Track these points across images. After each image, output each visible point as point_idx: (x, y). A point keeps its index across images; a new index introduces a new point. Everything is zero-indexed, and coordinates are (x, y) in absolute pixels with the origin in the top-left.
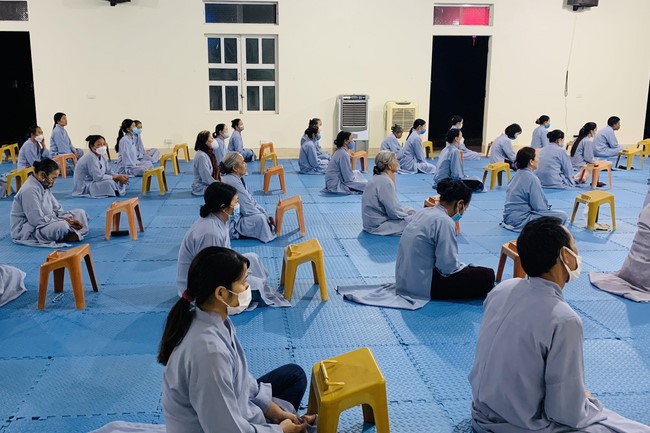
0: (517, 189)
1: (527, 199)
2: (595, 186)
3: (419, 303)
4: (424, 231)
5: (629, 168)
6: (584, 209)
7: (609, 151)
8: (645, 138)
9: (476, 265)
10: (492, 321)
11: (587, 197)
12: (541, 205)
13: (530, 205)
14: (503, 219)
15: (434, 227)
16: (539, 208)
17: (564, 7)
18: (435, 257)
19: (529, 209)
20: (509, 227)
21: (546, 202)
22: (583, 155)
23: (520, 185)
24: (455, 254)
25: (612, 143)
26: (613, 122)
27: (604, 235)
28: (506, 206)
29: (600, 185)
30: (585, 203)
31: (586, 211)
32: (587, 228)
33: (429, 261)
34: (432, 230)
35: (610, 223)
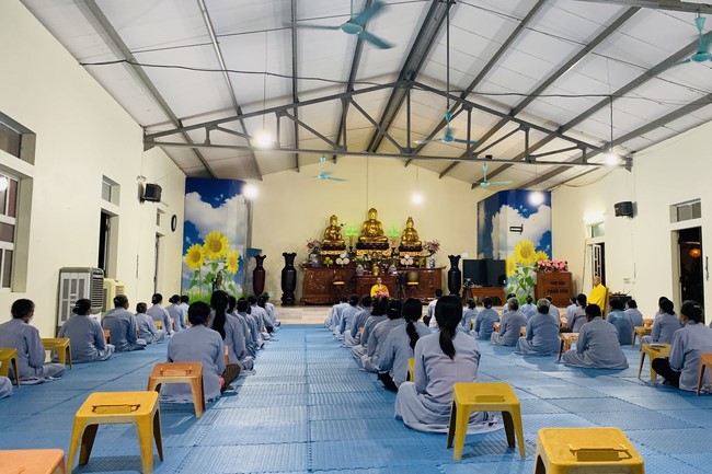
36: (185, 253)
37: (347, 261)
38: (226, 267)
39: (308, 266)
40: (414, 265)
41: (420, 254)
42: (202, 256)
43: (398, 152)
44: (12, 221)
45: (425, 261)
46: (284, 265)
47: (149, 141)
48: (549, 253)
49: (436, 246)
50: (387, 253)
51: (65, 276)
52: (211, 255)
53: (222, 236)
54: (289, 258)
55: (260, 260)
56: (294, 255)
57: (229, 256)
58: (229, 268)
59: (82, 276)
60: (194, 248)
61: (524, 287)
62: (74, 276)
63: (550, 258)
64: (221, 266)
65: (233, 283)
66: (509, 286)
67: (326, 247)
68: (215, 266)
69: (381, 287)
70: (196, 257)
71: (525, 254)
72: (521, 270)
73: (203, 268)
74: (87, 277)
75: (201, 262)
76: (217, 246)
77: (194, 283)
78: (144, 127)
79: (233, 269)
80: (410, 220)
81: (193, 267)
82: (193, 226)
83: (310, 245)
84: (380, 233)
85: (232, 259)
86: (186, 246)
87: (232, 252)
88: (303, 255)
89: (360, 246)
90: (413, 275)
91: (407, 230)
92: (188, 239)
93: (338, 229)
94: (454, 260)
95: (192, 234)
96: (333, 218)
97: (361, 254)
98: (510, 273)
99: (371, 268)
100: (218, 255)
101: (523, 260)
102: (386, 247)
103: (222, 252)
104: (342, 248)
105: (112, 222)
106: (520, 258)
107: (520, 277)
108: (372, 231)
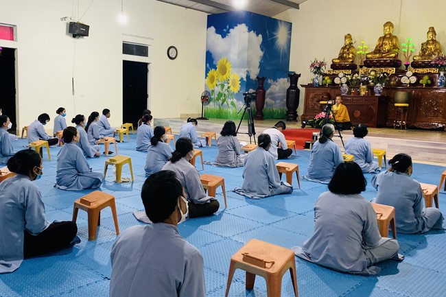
0: (66, 158)
1: (75, 165)
2: (107, 154)
3: (16, 264)
4: (13, 198)
5: (121, 142)
6: (113, 169)
7: (105, 132)
8: (124, 123)
9: (60, 221)
10: (126, 269)
11: (114, 161)
12: (85, 168)
13: (76, 169)
14: (56, 182)
15: (22, 194)
16: (84, 171)
17: (67, 34)
18: (25, 220)
19: (76, 172)
20: (62, 187)
21: (88, 166)
22: (93, 134)
23: (68, 155)
24: (43, 214)
25: (107, 126)
26: (106, 112)
27: (129, 185)
28: (58, 172)
29: (110, 153)
30: (113, 164)
31: (114, 170)
32: (116, 182)
33: (20, 224)
34: (21, 196)
35: (130, 176)
36: (206, 76)
38: (229, 88)
40: (414, 83)
42: (216, 78)
45: (433, 79)
50: (392, 70)
52: (221, 77)
53: (227, 61)
57: (231, 78)
58: (232, 88)
60: (212, 72)
64: (226, 87)
65: (235, 100)
67: (333, 67)
68: (223, 86)
70: (212, 80)
73: (216, 88)
75: (215, 83)
76: (224, 71)
79: (235, 89)
80: (432, 30)
81: (210, 87)
82: (211, 54)
83: (312, 66)
85: (234, 80)
86: (207, 71)
87: (234, 75)
89: (366, 64)
92: (208, 65)
95: (210, 61)
96: (347, 37)
100: (224, 77)
103: (227, 75)
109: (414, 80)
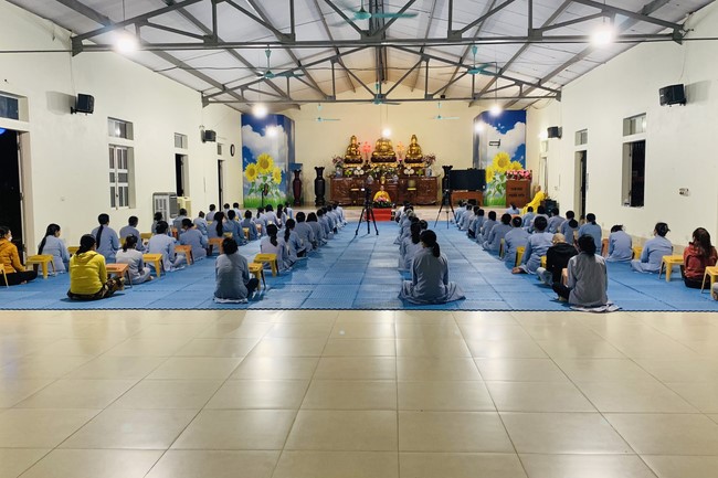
36: (244, 169)
37: (362, 172)
38: (272, 179)
39: (333, 176)
40: (415, 174)
41: (420, 165)
42: (256, 171)
43: (373, 97)
44: (125, 171)
45: (424, 171)
46: (315, 176)
47: (205, 102)
48: (523, 163)
49: (433, 158)
50: (394, 165)
51: (156, 197)
52: (262, 170)
53: (268, 157)
54: (319, 171)
55: (297, 173)
56: (322, 168)
57: (274, 171)
58: (275, 180)
59: (164, 197)
60: (250, 166)
61: (500, 191)
62: (160, 197)
63: (524, 167)
64: (269, 178)
65: (279, 191)
66: (488, 190)
67: (347, 161)
68: (265, 178)
69: (383, 193)
70: (252, 172)
71: (501, 163)
72: (498, 177)
73: (257, 180)
74: (167, 198)
75: (255, 176)
76: (265, 164)
77: (252, 191)
78: (202, 92)
79: (278, 181)
80: (414, 137)
81: (250, 180)
83: (335, 161)
84: (390, 149)
85: (276, 173)
86: (245, 165)
87: (277, 169)
88: (329, 169)
89: (374, 160)
90: (412, 183)
91: (411, 146)
92: (245, 159)
93: (357, 147)
94: (447, 169)
95: (248, 155)
96: (353, 138)
97: (373, 165)
98: (489, 180)
99: (379, 178)
100: (267, 170)
101: (500, 169)
102: (393, 159)
103: (269, 168)
104: (360, 162)
105: (184, 160)
106: (497, 167)
107: (497, 183)
108: (384, 148)
109: (412, 172)
